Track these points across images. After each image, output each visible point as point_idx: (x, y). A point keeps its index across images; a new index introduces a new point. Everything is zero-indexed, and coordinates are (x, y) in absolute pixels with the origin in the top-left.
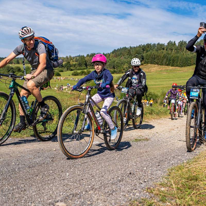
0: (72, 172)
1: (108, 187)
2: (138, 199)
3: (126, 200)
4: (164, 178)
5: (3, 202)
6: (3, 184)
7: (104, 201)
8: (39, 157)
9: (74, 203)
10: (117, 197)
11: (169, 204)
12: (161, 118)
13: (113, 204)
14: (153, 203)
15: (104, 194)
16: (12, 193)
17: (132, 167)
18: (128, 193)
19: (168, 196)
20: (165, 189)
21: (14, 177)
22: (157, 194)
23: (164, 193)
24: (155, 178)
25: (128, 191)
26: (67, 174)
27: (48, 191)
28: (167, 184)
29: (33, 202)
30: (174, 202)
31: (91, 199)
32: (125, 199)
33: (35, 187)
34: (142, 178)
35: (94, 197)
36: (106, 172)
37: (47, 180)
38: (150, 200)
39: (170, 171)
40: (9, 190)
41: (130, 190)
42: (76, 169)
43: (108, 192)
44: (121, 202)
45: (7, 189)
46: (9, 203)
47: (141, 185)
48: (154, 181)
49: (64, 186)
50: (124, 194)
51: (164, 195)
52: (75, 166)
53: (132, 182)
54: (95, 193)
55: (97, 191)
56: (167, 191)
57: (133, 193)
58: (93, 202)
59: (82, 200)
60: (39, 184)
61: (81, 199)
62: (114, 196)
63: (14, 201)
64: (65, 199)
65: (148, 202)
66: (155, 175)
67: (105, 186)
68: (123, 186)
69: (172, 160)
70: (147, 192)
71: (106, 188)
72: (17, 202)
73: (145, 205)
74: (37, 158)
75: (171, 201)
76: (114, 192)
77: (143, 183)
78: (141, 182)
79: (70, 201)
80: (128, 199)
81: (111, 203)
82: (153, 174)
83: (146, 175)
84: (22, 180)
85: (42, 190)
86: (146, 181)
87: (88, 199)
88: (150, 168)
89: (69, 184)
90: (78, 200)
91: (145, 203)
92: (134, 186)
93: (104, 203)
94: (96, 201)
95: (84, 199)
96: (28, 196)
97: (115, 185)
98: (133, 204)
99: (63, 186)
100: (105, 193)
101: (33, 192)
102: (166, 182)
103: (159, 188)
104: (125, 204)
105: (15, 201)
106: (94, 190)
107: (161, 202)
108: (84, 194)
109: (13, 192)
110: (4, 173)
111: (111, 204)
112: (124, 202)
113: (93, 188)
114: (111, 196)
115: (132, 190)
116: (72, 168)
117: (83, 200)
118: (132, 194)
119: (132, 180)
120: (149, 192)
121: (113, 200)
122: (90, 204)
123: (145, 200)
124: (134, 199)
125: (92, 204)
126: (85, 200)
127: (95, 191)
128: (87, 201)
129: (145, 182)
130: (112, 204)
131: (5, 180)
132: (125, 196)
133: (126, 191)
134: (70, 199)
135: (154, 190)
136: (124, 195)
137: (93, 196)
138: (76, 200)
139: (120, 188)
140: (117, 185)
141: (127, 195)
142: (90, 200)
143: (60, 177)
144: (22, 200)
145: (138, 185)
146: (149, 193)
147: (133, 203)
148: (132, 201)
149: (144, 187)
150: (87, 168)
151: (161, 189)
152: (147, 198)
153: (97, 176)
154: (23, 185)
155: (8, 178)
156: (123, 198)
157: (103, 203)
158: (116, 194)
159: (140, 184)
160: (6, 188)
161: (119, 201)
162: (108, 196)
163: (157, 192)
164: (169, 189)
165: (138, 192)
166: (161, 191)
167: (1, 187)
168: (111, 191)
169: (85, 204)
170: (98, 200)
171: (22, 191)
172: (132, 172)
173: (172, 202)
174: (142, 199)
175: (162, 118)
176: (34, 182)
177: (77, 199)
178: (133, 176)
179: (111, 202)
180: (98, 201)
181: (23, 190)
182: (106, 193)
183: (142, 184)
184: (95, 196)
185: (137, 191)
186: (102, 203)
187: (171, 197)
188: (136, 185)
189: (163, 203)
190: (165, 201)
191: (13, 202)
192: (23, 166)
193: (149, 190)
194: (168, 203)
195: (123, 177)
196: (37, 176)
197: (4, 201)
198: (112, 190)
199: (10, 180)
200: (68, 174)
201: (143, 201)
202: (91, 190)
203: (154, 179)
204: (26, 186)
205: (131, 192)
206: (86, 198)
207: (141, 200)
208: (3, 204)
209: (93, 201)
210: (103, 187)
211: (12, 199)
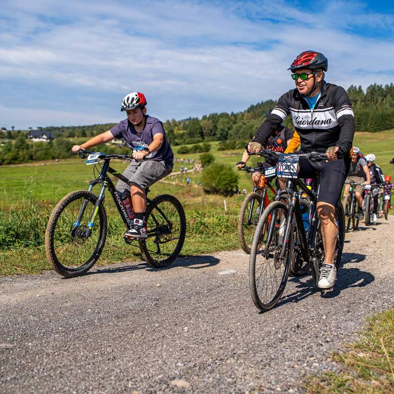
0: (194, 324)
1: (261, 351)
2: (318, 374)
3: (296, 374)
4: (361, 335)
5: (78, 378)
6: (75, 346)
7: (257, 377)
8: (133, 299)
9: (204, 382)
10: (279, 370)
11: (377, 383)
13: (273, 383)
14: (346, 381)
15: (255, 365)
16: (93, 363)
17: (300, 315)
18: (299, 363)
19: (372, 368)
20: (365, 355)
21: (93, 335)
22: (353, 365)
23: (365, 363)
24: (344, 334)
25: (299, 359)
26: (184, 328)
27: (154, 359)
28: (368, 345)
29: (131, 379)
30: (384, 379)
31: (233, 373)
32: (294, 373)
33: (132, 352)
34: (321, 335)
35: (238, 371)
36: (253, 324)
37: (150, 339)
38: (340, 375)
39: (371, 322)
40: (87, 357)
41: (301, 357)
42: (200, 320)
43: (262, 361)
44: (287, 378)
45: (83, 356)
46: (90, 380)
47: (320, 348)
48: (345, 340)
49: (183, 350)
50: (292, 364)
51: (365, 366)
52: (197, 313)
53: (302, 343)
54: (239, 362)
55: (242, 358)
56: (370, 358)
57: (308, 362)
58: (236, 380)
59: (216, 376)
60: (138, 347)
61: (215, 374)
62: (273, 369)
63: (97, 377)
64: (186, 373)
65: (336, 379)
66: (344, 330)
67: (254, 350)
68: (288, 350)
69: (373, 301)
70: (333, 361)
71: (257, 353)
72: (103, 379)
73: (333, 384)
74: (129, 301)
75: (379, 378)
76: (273, 360)
77: (323, 344)
78: (320, 342)
79: (196, 378)
80: (299, 374)
81: (270, 381)
82: (341, 328)
83: (328, 329)
84: (108, 340)
85: (144, 358)
86: (328, 339)
87: (227, 374)
88: (334, 317)
89: (191, 346)
90: (210, 375)
91: (332, 381)
92: (308, 350)
93: (257, 381)
94: (242, 377)
95: (219, 373)
96: (120, 369)
97: (273, 348)
98: (310, 382)
99: (181, 350)
100: (257, 362)
101: (129, 362)
102: (367, 342)
103: (355, 353)
104: (294, 383)
105: (100, 378)
106: (236, 358)
107: (361, 379)
108: (219, 365)
109: (94, 361)
110: (75, 327)
111: (269, 383)
112: (293, 380)
113: (234, 354)
114: (267, 367)
115: (305, 356)
116: (194, 318)
117: (218, 375)
118: (305, 365)
119: (302, 338)
120: (336, 360)
121: (271, 375)
122: (231, 383)
123: (331, 375)
124: (311, 374)
125: (235, 382)
126: (222, 375)
127: (238, 359)
128: (226, 378)
129: (327, 342)
130: (271, 383)
131: (78, 340)
132: (293, 369)
133: (294, 359)
134: (195, 373)
135: (346, 358)
136: (291, 366)
137: (236, 368)
138: (207, 376)
139: (284, 354)
140: (276, 348)
141: (296, 366)
142: (231, 376)
143: (173, 333)
144: (111, 376)
145: (315, 348)
146: (337, 362)
147: (309, 380)
148: (308, 377)
149: (326, 352)
150: (219, 317)
151: (358, 355)
152: (333, 371)
153: (238, 332)
154: (110, 350)
155: (83, 337)
156: (290, 371)
157: (255, 380)
158: (277, 364)
159: (318, 345)
160: (82, 354)
161: (283, 378)
162: (262, 369)
163: (353, 361)
164: (372, 355)
165: (316, 361)
166: (359, 359)
167: (73, 353)
168: (267, 360)
169: (223, 383)
170: (245, 376)
171: (109, 359)
172: (301, 324)
173: (382, 378)
174: (326, 374)
176: (128, 343)
177: (207, 374)
178: (303, 332)
179: (269, 379)
180: (246, 378)
181: (111, 357)
182: (259, 362)
183: (322, 345)
184: (239, 368)
185: (315, 359)
186: (253, 381)
187: (379, 370)
188: (312, 347)
189: (365, 380)
190: (368, 377)
191: (97, 379)
192: (107, 315)
193: (336, 357)
194: (374, 381)
195: (286, 334)
196: (133, 332)
197: (80, 378)
198: (269, 358)
199: (86, 341)
200: (186, 328)
201: (327, 377)
202: (231, 357)
203: (343, 336)
204: (116, 350)
205: (304, 361)
206: (224, 372)
207: (324, 376)
208: (80, 382)
209: (237, 378)
210: (251, 352)
211: (94, 373)
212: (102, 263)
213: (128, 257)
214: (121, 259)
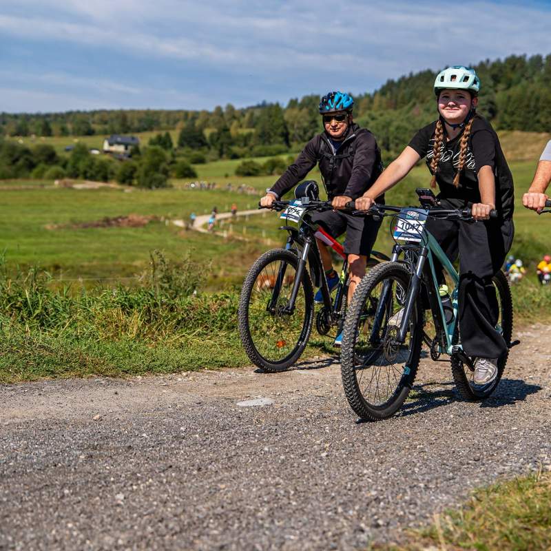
12: (531, 323)
24: (418, 514)
34: (370, 515)
47: (358, 536)
53: (328, 526)
66: (422, 507)
77: (367, 529)
78: (363, 525)
82: (416, 504)
86: (380, 522)
92: (332, 539)
129: (377, 526)
139: (283, 544)
145: (347, 535)
149: (363, 542)
159: (355, 531)
175: (533, 324)
183: (362, 531)
188: (342, 534)
200: (121, 497)
212: (10, 378)
213: (67, 370)
214: (53, 372)
